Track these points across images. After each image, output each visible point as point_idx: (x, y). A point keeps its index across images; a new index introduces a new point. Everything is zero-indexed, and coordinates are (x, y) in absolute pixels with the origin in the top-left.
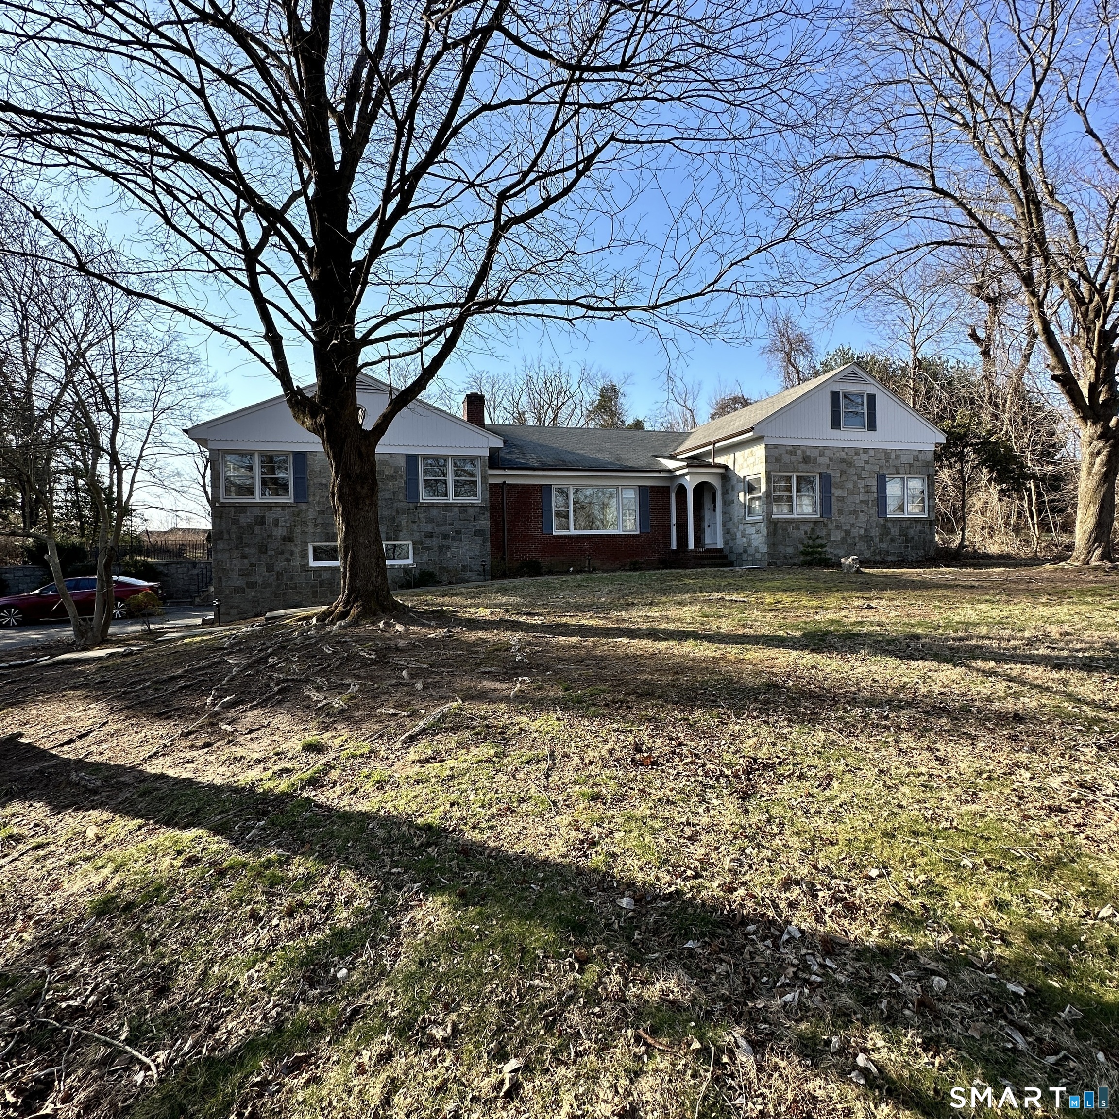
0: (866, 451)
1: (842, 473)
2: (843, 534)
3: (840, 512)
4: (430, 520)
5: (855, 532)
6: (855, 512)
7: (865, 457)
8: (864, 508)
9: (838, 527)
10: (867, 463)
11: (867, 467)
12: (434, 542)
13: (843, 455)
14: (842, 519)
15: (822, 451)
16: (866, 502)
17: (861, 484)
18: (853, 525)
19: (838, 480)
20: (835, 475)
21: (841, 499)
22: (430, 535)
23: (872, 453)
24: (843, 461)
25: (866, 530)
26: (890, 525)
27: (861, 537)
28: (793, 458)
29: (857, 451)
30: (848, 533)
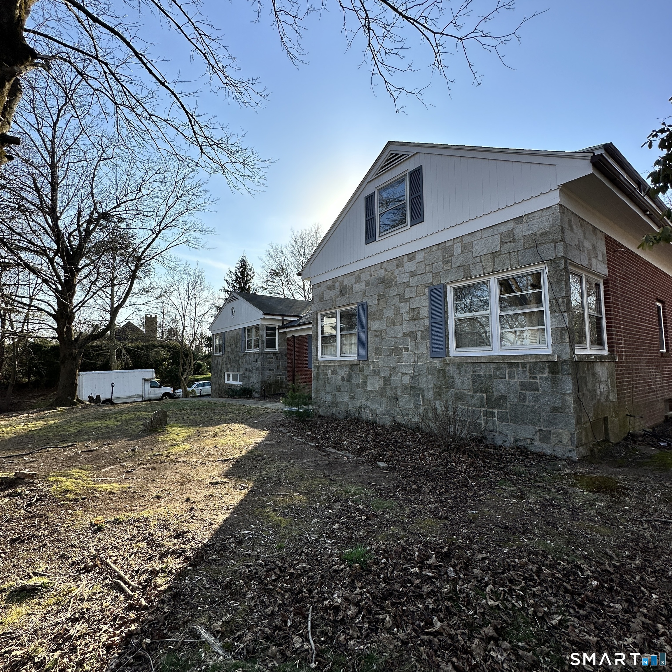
0: (411, 256)
1: (381, 297)
2: (381, 383)
3: (378, 351)
5: (396, 379)
6: (397, 350)
7: (410, 266)
8: (411, 343)
9: (376, 373)
10: (413, 274)
11: (414, 281)
13: (382, 273)
14: (380, 361)
15: (357, 276)
16: (412, 335)
17: (405, 307)
18: (393, 370)
19: (375, 308)
20: (372, 302)
21: (379, 334)
23: (420, 257)
24: (382, 281)
25: (413, 378)
26: (452, 370)
27: (405, 388)
28: (333, 293)
29: (399, 262)
30: (387, 381)
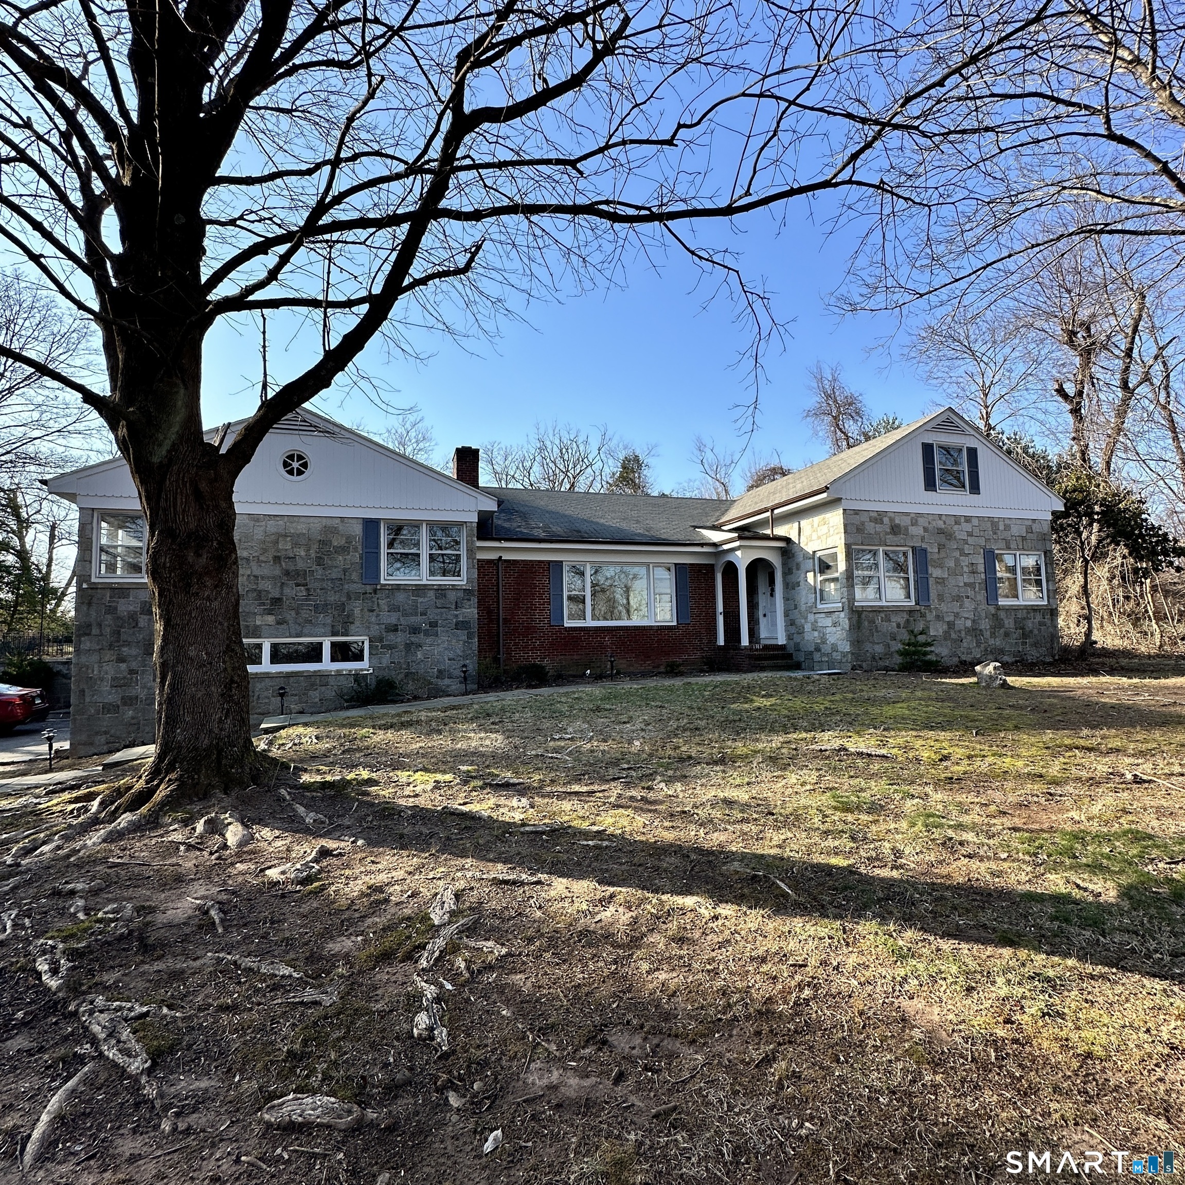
0: (968, 519)
1: (941, 547)
2: (945, 627)
3: (941, 598)
4: (394, 608)
5: (960, 624)
6: (958, 598)
7: (967, 527)
8: (970, 593)
9: (938, 618)
10: (970, 534)
11: (971, 540)
12: (399, 638)
13: (940, 524)
14: (944, 607)
15: (915, 519)
16: (971, 585)
17: (965, 561)
18: (957, 615)
19: (936, 556)
20: (933, 549)
21: (941, 581)
22: (394, 629)
23: (975, 522)
24: (941, 532)
25: (974, 621)
26: (1002, 614)
27: (968, 631)
28: (879, 528)
29: (957, 519)
30: (951, 625)
